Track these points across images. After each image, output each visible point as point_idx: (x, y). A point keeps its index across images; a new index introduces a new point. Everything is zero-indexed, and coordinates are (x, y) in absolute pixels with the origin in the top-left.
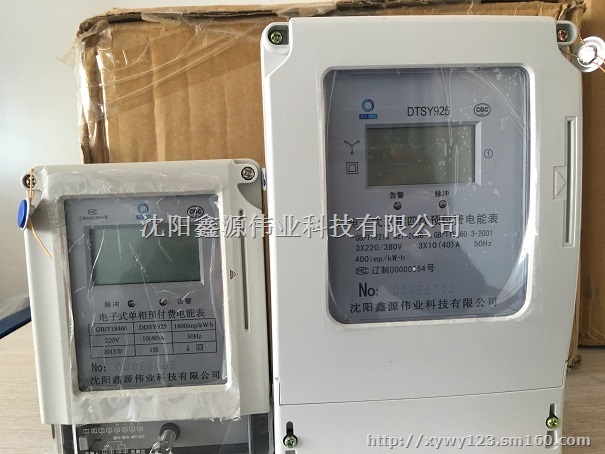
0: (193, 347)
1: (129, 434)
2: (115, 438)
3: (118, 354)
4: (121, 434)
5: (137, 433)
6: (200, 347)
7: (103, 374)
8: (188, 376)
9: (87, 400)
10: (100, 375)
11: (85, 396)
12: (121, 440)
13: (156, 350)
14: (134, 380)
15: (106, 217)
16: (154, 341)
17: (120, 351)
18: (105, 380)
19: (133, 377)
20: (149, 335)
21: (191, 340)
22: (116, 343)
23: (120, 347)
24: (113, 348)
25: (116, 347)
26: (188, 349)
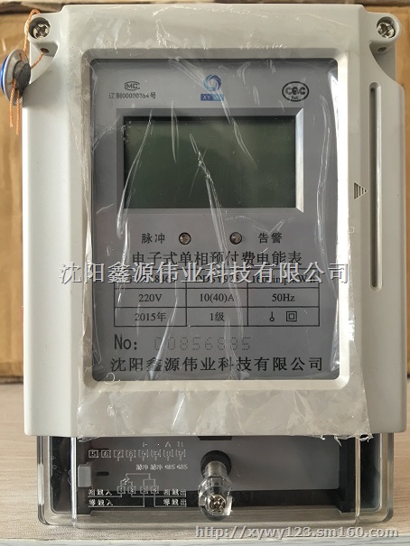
0: (280, 316)
1: (162, 461)
2: (139, 467)
3: (157, 322)
4: (149, 462)
5: (175, 461)
6: (292, 317)
7: (130, 354)
8: (270, 364)
9: (107, 394)
10: (127, 355)
11: (103, 388)
12: (149, 470)
13: (220, 317)
14: (181, 367)
15: (153, 95)
16: (218, 303)
17: (161, 316)
18: (134, 364)
19: (181, 361)
20: (209, 292)
21: (277, 303)
22: (156, 303)
23: (163, 311)
24: (151, 311)
25: (156, 311)
26: (272, 319)
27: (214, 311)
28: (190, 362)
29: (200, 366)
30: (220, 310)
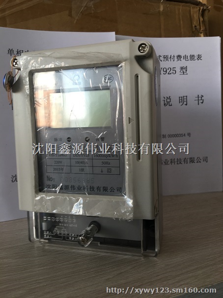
0: (105, 170)
1: (68, 223)
2: (60, 224)
3: (61, 171)
4: (64, 223)
5: (73, 223)
6: (109, 171)
7: (53, 183)
8: (102, 189)
9: (42, 197)
12: (63, 226)
13: (83, 170)
14: (70, 188)
16: (82, 165)
17: (62, 169)
18: (54, 187)
19: (70, 186)
20: (79, 160)
21: (104, 165)
22: (60, 164)
23: (62, 167)
24: (59, 167)
25: (60, 167)
26: (102, 171)
27: (81, 168)
28: (73, 187)
29: (76, 189)
30: (83, 168)
